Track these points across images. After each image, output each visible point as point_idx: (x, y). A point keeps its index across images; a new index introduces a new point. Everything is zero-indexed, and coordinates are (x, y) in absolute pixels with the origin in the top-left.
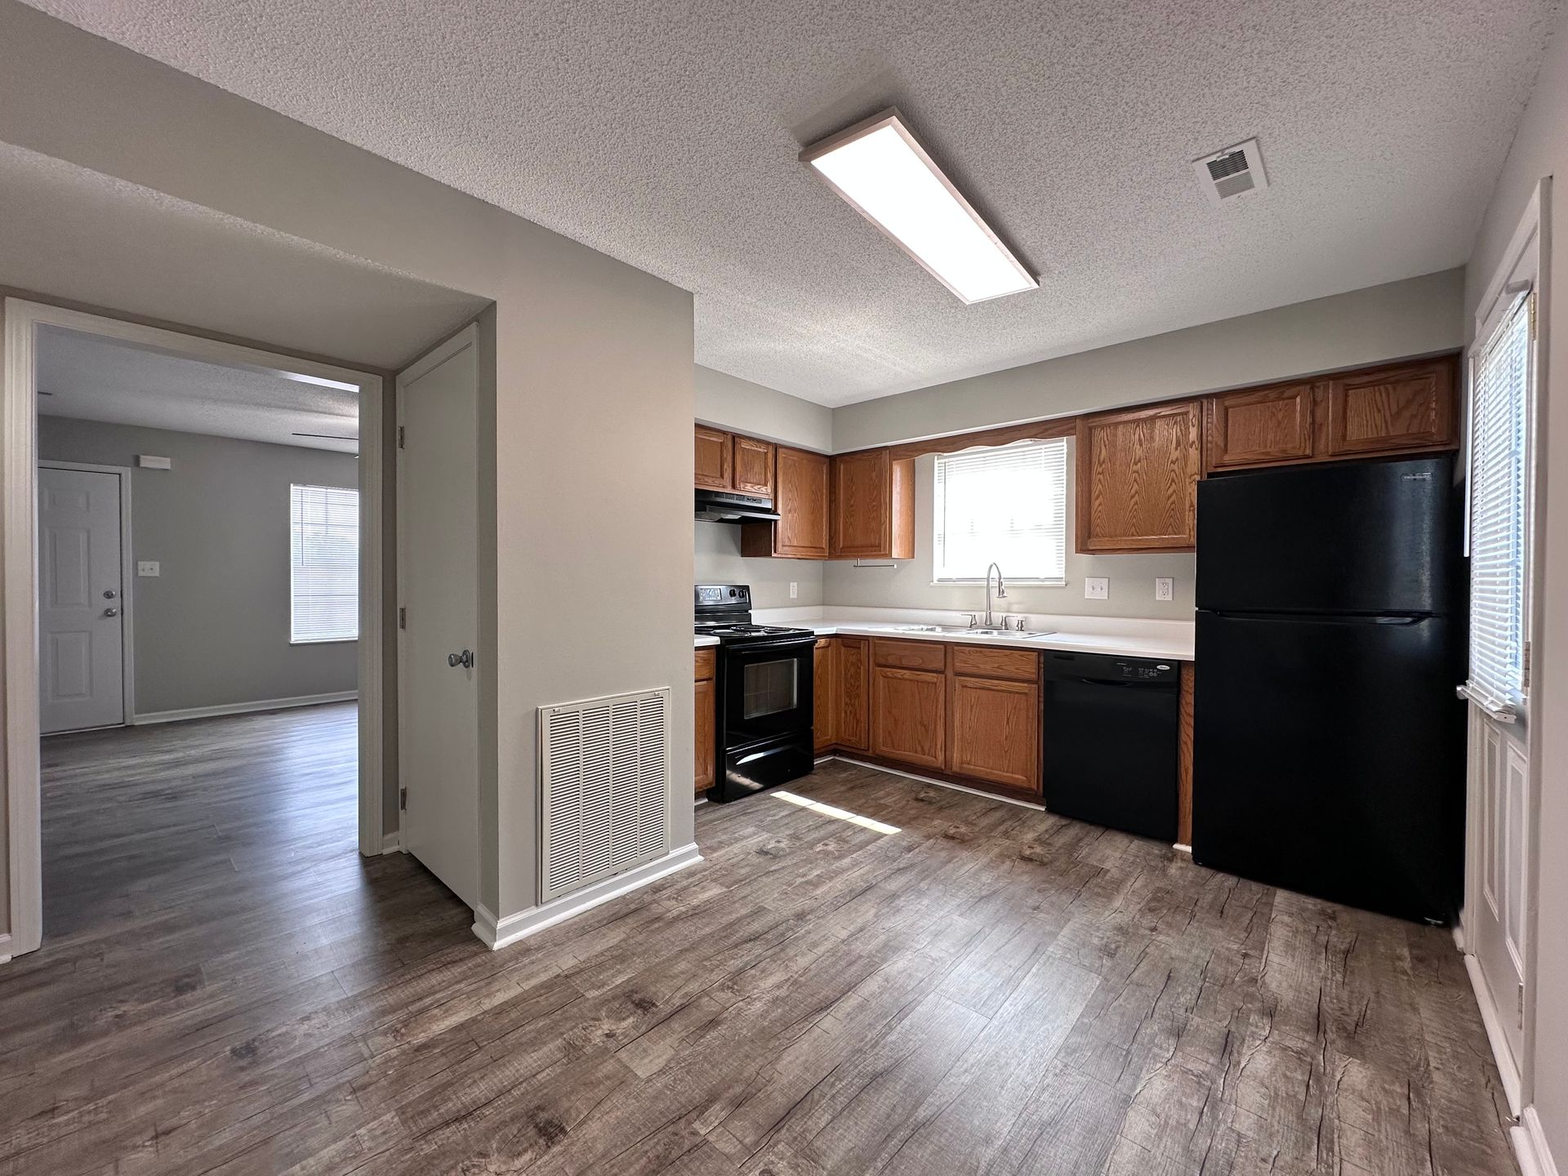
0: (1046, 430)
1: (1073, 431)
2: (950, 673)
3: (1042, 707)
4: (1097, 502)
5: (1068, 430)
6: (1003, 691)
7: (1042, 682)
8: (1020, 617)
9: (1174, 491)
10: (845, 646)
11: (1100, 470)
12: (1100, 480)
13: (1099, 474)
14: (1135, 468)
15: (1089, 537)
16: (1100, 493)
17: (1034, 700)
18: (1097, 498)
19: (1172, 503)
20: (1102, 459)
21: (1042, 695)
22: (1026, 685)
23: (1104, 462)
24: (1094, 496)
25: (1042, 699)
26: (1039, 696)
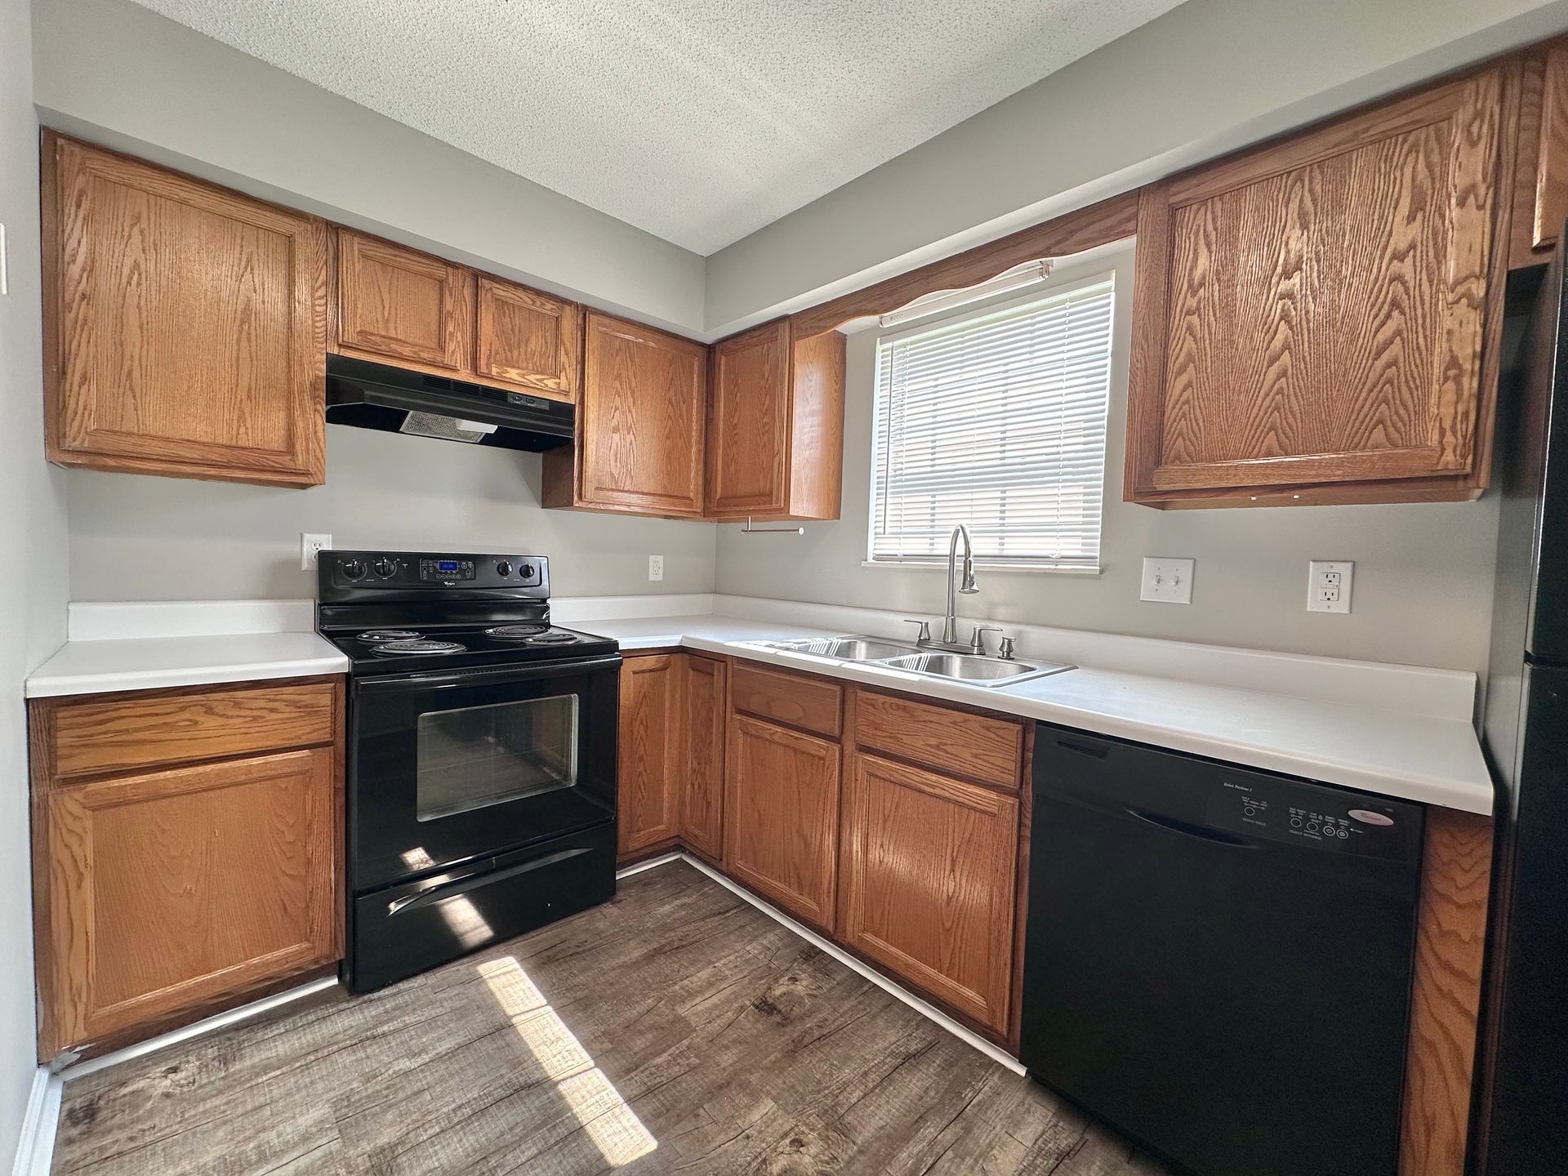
0: (1072, 233)
1: (1131, 226)
2: (850, 747)
3: (1027, 849)
4: (1183, 380)
5: (1121, 222)
6: (947, 800)
7: (1028, 793)
8: (1008, 631)
9: (1398, 333)
10: (694, 670)
11: (1192, 303)
12: (1190, 329)
13: (1189, 313)
14: (1285, 285)
15: (1158, 463)
16: (1190, 358)
17: (1009, 831)
18: (1183, 369)
19: (1388, 366)
20: (1198, 274)
21: (1028, 823)
22: (993, 796)
23: (1202, 284)
24: (1173, 366)
25: (1027, 833)
26: (1020, 824)
